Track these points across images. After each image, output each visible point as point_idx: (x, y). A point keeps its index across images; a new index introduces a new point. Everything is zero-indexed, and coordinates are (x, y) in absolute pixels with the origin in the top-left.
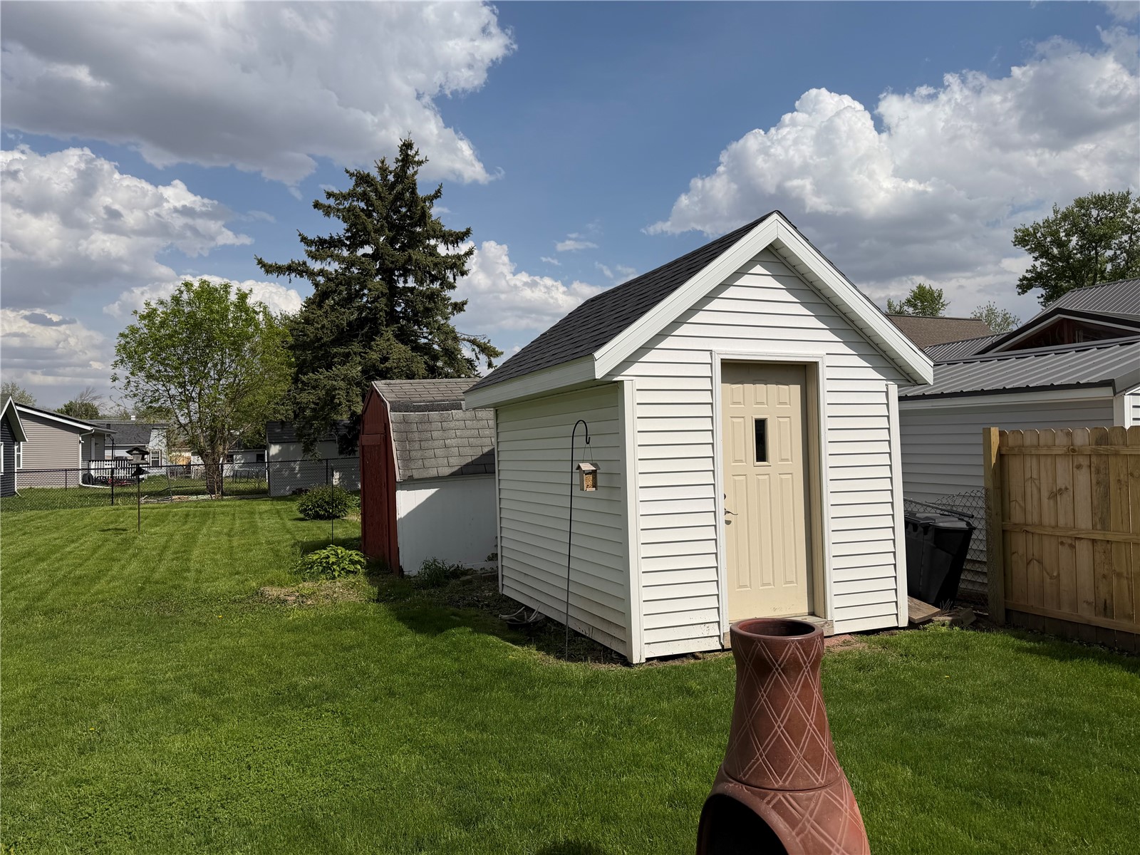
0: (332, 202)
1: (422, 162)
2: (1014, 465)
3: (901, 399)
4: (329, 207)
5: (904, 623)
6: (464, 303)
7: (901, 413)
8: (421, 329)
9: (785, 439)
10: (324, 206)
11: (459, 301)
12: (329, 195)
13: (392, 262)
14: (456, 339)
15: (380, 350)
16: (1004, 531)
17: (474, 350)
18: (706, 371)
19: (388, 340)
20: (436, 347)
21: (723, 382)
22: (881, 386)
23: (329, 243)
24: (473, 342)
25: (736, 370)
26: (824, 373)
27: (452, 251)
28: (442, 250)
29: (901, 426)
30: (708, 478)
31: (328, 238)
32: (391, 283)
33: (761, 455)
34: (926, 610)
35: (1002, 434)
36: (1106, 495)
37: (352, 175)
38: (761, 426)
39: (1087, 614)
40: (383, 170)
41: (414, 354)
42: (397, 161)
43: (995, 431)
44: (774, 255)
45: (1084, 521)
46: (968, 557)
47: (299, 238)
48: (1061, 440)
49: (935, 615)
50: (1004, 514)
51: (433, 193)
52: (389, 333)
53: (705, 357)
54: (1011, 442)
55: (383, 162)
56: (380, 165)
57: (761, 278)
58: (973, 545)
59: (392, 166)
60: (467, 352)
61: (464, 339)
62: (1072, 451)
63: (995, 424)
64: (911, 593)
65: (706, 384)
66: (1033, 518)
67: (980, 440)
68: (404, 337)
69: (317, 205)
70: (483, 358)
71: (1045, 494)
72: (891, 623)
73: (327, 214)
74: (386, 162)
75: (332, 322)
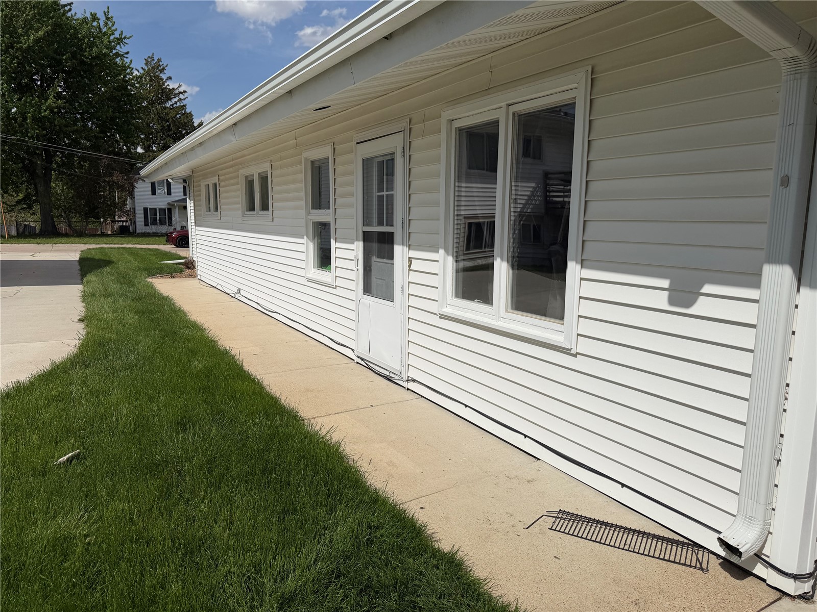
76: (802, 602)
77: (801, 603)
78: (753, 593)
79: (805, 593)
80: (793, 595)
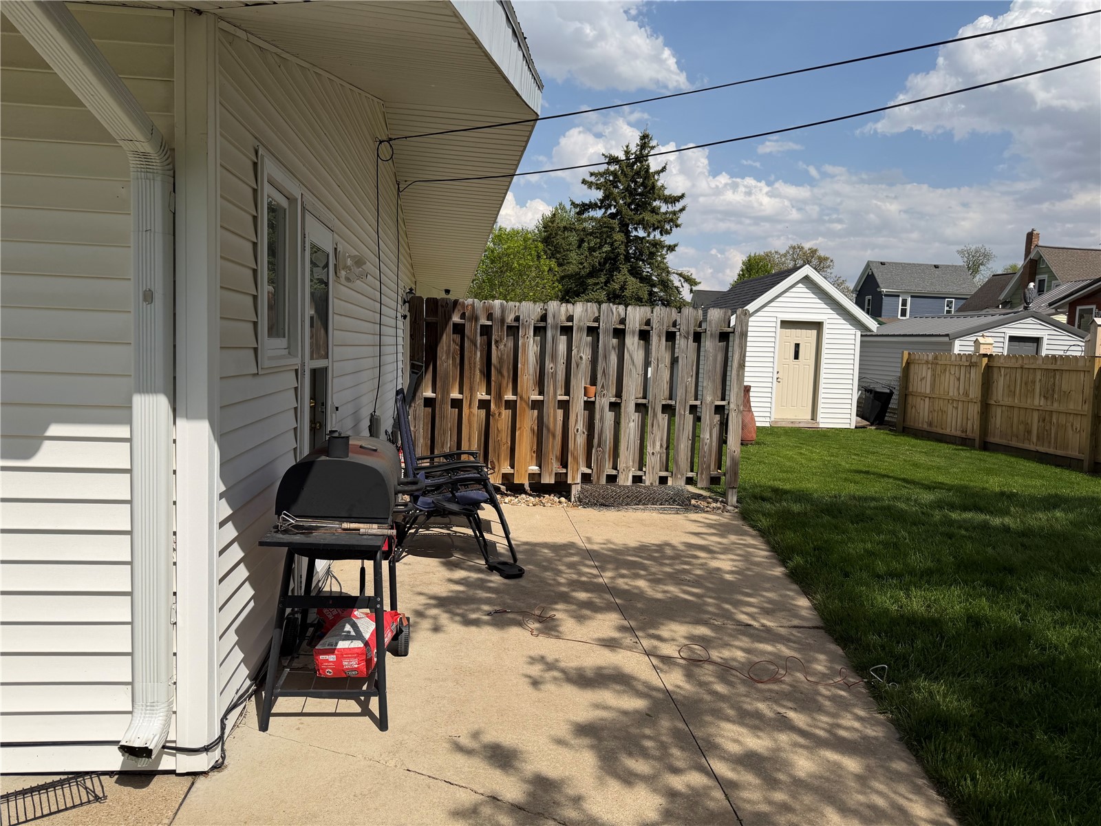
0: (593, 179)
1: (655, 147)
2: (912, 366)
3: (862, 336)
4: (591, 182)
5: (853, 427)
6: (675, 246)
7: (861, 342)
8: (645, 265)
9: (807, 352)
10: (588, 182)
11: (672, 244)
12: (592, 174)
13: (629, 219)
14: (668, 272)
15: (620, 282)
16: (906, 395)
17: (680, 280)
18: (774, 324)
19: (624, 275)
20: (654, 278)
21: (781, 328)
22: (853, 332)
23: (589, 206)
24: (680, 275)
25: (786, 324)
26: (826, 326)
27: (671, 209)
28: (664, 208)
29: (861, 347)
30: (771, 365)
31: (588, 203)
32: (627, 233)
33: (796, 357)
34: (865, 423)
35: (909, 354)
36: (935, 380)
37: (606, 157)
38: (797, 346)
39: (925, 426)
40: (627, 153)
41: (641, 285)
42: (638, 145)
43: (906, 353)
44: (807, 280)
45: (928, 391)
46: (890, 406)
47: (570, 203)
48: (925, 358)
49: (867, 425)
50: (907, 388)
51: (660, 168)
52: (625, 269)
53: (775, 319)
54: (912, 357)
55: (627, 147)
56: (625, 149)
57: (801, 288)
58: (892, 401)
59: (633, 149)
60: (676, 280)
61: (674, 273)
62: (927, 362)
63: (906, 349)
64: (857, 415)
65: (774, 329)
66: (915, 390)
67: (900, 356)
68: (635, 272)
69: (584, 182)
70: (686, 286)
71: (919, 379)
72: (848, 426)
73: (590, 187)
74: (630, 146)
75: (590, 263)
76: (215, 773)
77: (215, 775)
78: (165, 793)
79: (217, 761)
80: (206, 770)
